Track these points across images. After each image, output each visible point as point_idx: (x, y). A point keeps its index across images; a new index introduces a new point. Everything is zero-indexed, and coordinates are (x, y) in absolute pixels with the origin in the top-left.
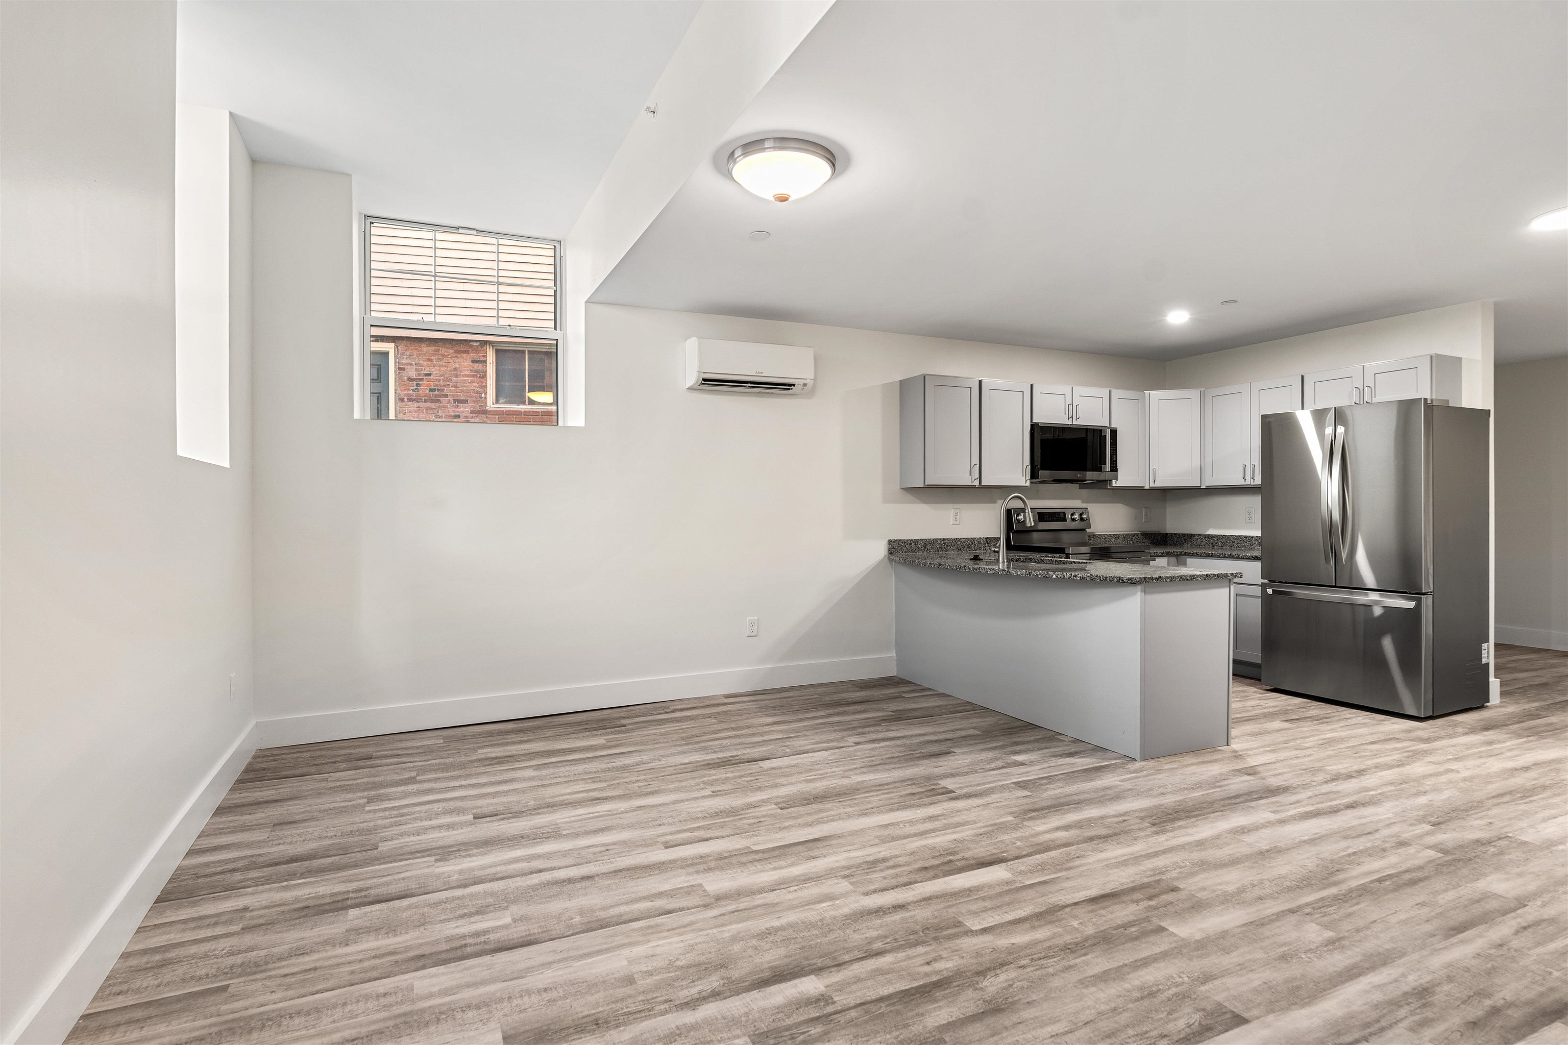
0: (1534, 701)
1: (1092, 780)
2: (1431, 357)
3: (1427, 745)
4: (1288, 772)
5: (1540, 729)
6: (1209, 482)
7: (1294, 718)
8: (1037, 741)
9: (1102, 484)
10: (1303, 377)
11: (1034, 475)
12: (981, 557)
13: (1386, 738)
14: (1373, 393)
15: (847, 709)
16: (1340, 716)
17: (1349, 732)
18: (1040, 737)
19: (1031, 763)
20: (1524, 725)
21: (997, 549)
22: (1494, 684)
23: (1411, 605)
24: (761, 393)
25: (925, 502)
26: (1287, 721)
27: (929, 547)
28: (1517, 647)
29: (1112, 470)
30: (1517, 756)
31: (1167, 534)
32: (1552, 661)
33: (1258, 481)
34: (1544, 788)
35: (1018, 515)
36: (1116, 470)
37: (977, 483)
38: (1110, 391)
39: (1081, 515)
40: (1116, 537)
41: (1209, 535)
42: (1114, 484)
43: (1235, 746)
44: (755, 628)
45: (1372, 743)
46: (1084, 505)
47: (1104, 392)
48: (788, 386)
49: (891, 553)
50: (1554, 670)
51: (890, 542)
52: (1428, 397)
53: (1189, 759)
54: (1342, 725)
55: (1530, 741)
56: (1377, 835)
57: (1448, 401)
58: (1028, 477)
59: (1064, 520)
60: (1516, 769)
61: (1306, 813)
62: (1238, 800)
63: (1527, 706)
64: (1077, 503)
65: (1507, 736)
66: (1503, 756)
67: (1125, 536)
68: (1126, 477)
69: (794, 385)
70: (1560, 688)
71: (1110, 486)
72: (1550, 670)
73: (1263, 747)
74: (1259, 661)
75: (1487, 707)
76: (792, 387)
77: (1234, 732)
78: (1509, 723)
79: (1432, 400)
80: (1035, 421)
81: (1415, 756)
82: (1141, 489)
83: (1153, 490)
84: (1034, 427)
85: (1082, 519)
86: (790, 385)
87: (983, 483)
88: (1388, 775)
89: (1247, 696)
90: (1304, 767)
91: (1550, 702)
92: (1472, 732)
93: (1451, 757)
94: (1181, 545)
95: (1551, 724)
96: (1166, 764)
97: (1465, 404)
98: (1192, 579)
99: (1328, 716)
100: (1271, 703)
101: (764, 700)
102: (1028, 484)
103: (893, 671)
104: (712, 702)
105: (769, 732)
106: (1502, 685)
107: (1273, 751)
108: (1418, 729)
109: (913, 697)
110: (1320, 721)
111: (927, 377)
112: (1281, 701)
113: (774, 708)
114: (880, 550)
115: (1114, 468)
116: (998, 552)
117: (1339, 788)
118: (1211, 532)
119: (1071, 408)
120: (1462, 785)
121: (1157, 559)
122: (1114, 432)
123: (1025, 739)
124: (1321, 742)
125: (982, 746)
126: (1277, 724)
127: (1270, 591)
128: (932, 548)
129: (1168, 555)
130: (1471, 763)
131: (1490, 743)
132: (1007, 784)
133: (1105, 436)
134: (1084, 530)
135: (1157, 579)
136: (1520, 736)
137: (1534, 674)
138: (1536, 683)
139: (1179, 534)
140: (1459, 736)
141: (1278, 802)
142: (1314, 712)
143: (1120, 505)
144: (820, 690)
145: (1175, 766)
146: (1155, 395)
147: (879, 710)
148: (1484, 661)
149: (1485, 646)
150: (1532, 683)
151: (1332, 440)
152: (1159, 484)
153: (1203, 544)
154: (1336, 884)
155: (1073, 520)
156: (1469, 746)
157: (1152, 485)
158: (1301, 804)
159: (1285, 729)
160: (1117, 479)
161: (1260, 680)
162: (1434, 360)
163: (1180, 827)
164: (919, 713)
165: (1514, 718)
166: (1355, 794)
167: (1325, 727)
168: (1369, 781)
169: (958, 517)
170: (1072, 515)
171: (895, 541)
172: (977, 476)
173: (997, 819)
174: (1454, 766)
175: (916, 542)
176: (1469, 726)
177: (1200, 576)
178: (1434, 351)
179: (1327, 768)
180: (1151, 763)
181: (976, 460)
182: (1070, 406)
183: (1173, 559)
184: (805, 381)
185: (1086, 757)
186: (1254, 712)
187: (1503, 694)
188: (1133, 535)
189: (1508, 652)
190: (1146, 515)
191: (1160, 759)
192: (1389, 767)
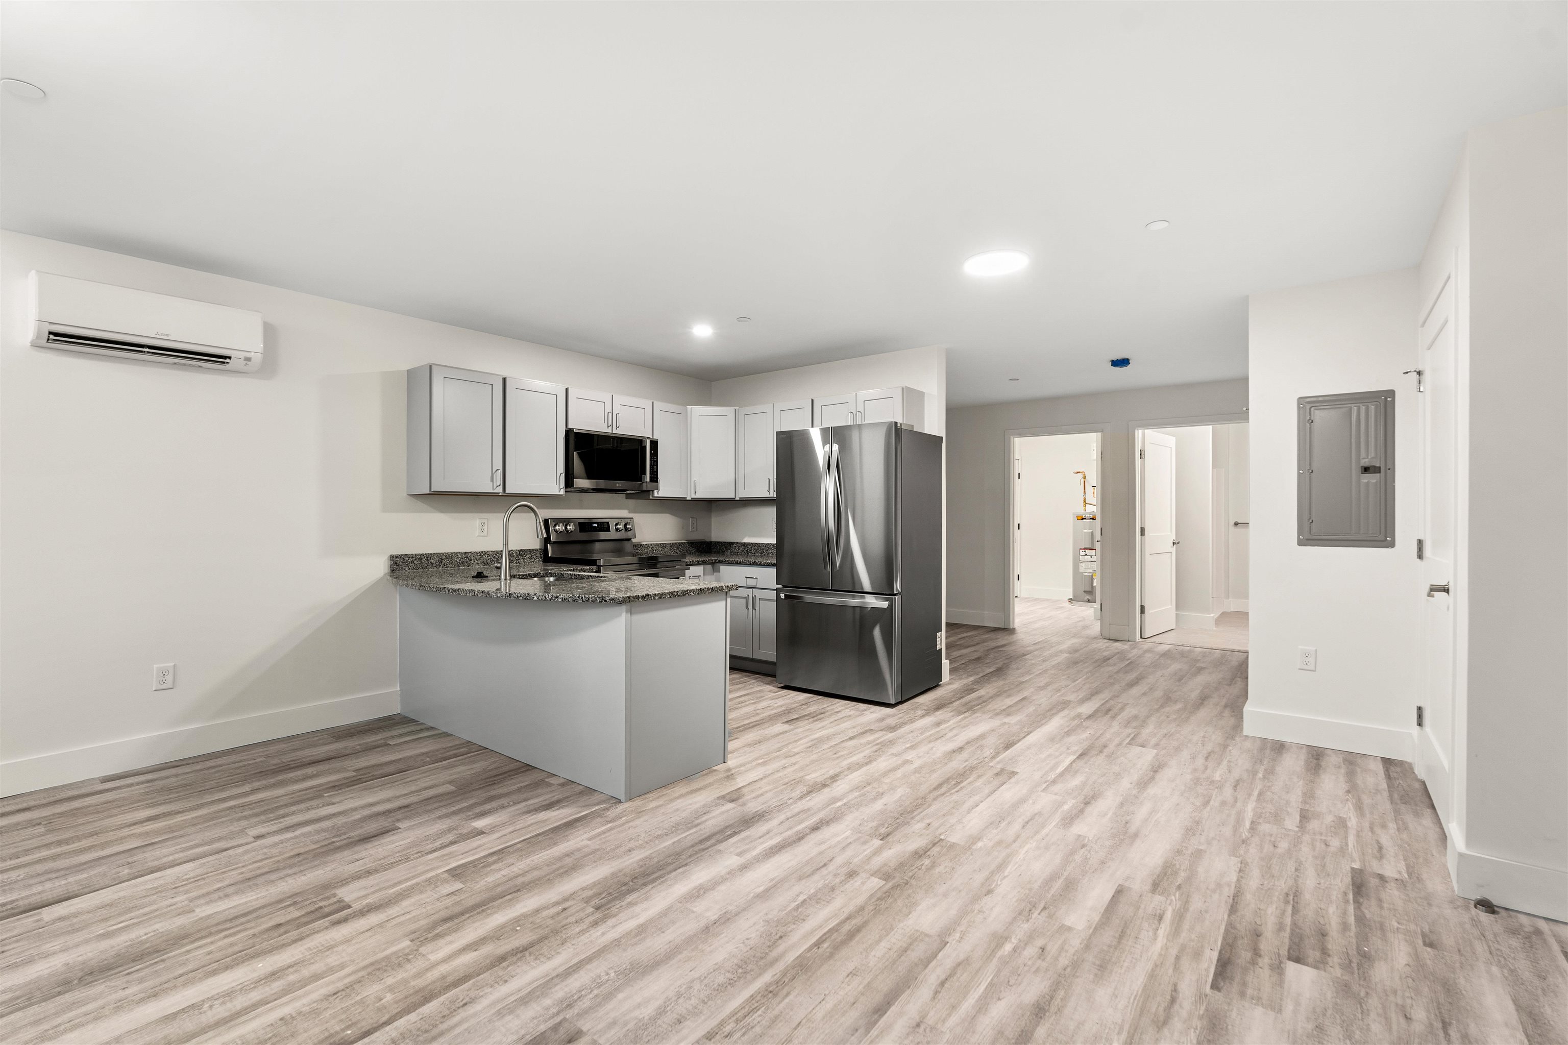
0: (971, 676)
1: (555, 844)
2: (903, 389)
3: (893, 734)
4: (770, 790)
5: (973, 704)
6: (742, 494)
7: (794, 717)
8: (519, 790)
9: (644, 494)
10: (813, 400)
11: (569, 483)
12: (485, 573)
13: (863, 730)
14: (863, 417)
15: (291, 775)
16: (832, 710)
17: (836, 728)
18: (526, 783)
19: (493, 829)
20: (964, 700)
21: (499, 565)
22: (945, 664)
23: (885, 605)
24: (179, 364)
25: (442, 512)
26: (787, 722)
27: (445, 562)
28: (965, 625)
29: (651, 481)
30: (956, 736)
31: (711, 542)
32: (984, 637)
33: (773, 494)
34: (972, 769)
35: (555, 526)
36: (657, 481)
37: (500, 490)
38: (653, 403)
39: (626, 525)
40: (663, 546)
41: (745, 543)
42: (656, 494)
43: (731, 762)
44: (169, 678)
45: (851, 738)
46: (630, 515)
47: (647, 404)
48: (221, 358)
49: (393, 571)
50: (985, 644)
51: (392, 557)
52: (899, 421)
53: (680, 789)
54: (832, 720)
55: (966, 717)
56: (831, 867)
57: (913, 426)
58: (563, 485)
59: (608, 530)
60: (954, 751)
61: (771, 848)
62: (709, 843)
63: (965, 681)
64: (624, 513)
65: (951, 714)
66: (947, 737)
67: (672, 545)
68: (666, 488)
69: (230, 358)
70: (988, 661)
71: (653, 496)
72: (983, 644)
73: (757, 759)
74: (774, 660)
75: (940, 685)
76: (227, 360)
77: (731, 746)
78: (953, 700)
79: (901, 424)
80: (570, 426)
81: (882, 747)
82: (683, 500)
83: (694, 500)
84: (569, 432)
85: (626, 529)
86: (225, 357)
87: (509, 490)
88: (856, 777)
89: (762, 697)
90: (786, 780)
91: (981, 675)
92: (927, 714)
93: (908, 745)
94: (723, 553)
95: (980, 697)
96: (651, 802)
97: (927, 431)
98: (684, 595)
99: (822, 711)
100: (780, 702)
101: (167, 777)
102: (562, 492)
103: (395, 708)
104: (76, 792)
105: (122, 839)
106: (950, 663)
107: (764, 764)
108: (889, 716)
109: (400, 744)
110: (815, 718)
111: (433, 367)
112: (789, 698)
113: (170, 790)
114: (380, 567)
115: (654, 478)
116: (499, 568)
117: (811, 804)
118: (747, 540)
119: (611, 417)
120: (913, 778)
121: (692, 568)
122: (654, 444)
123: (505, 790)
124: (809, 744)
125: (444, 811)
126: (779, 727)
127: (782, 596)
128: (450, 563)
129: (703, 563)
130: (923, 749)
131: (938, 724)
132: (437, 875)
133: (645, 447)
134: (630, 539)
135: (644, 597)
136: (960, 713)
137: (973, 649)
138: (974, 658)
139: (721, 542)
140: (918, 720)
141: (748, 837)
142: (812, 709)
143: (668, 515)
144: (273, 749)
145: (661, 803)
146: (697, 410)
147: (339, 771)
148: (938, 647)
149: (939, 634)
150: (970, 658)
151: (829, 457)
152: (700, 495)
153: (740, 551)
154: (772, 963)
155: (617, 530)
156: (924, 730)
157: (693, 496)
158: (771, 834)
159: (786, 732)
160: (657, 489)
161: (774, 676)
162: (904, 390)
163: (631, 904)
164: (391, 768)
165: (957, 694)
166: (823, 809)
167: (819, 724)
168: (840, 787)
169: (485, 527)
170: (616, 525)
171: (397, 557)
172: (500, 481)
173: (385, 950)
174: (909, 756)
175: (428, 556)
176: (926, 708)
177: (693, 591)
178: (904, 385)
179: (807, 777)
180: (638, 803)
181: (498, 465)
182: (610, 415)
183: (709, 567)
184: (248, 355)
185: (567, 806)
186: (762, 715)
187: (952, 671)
188: (680, 544)
189: (959, 630)
190: (693, 524)
191: (647, 796)
192: (859, 766)
